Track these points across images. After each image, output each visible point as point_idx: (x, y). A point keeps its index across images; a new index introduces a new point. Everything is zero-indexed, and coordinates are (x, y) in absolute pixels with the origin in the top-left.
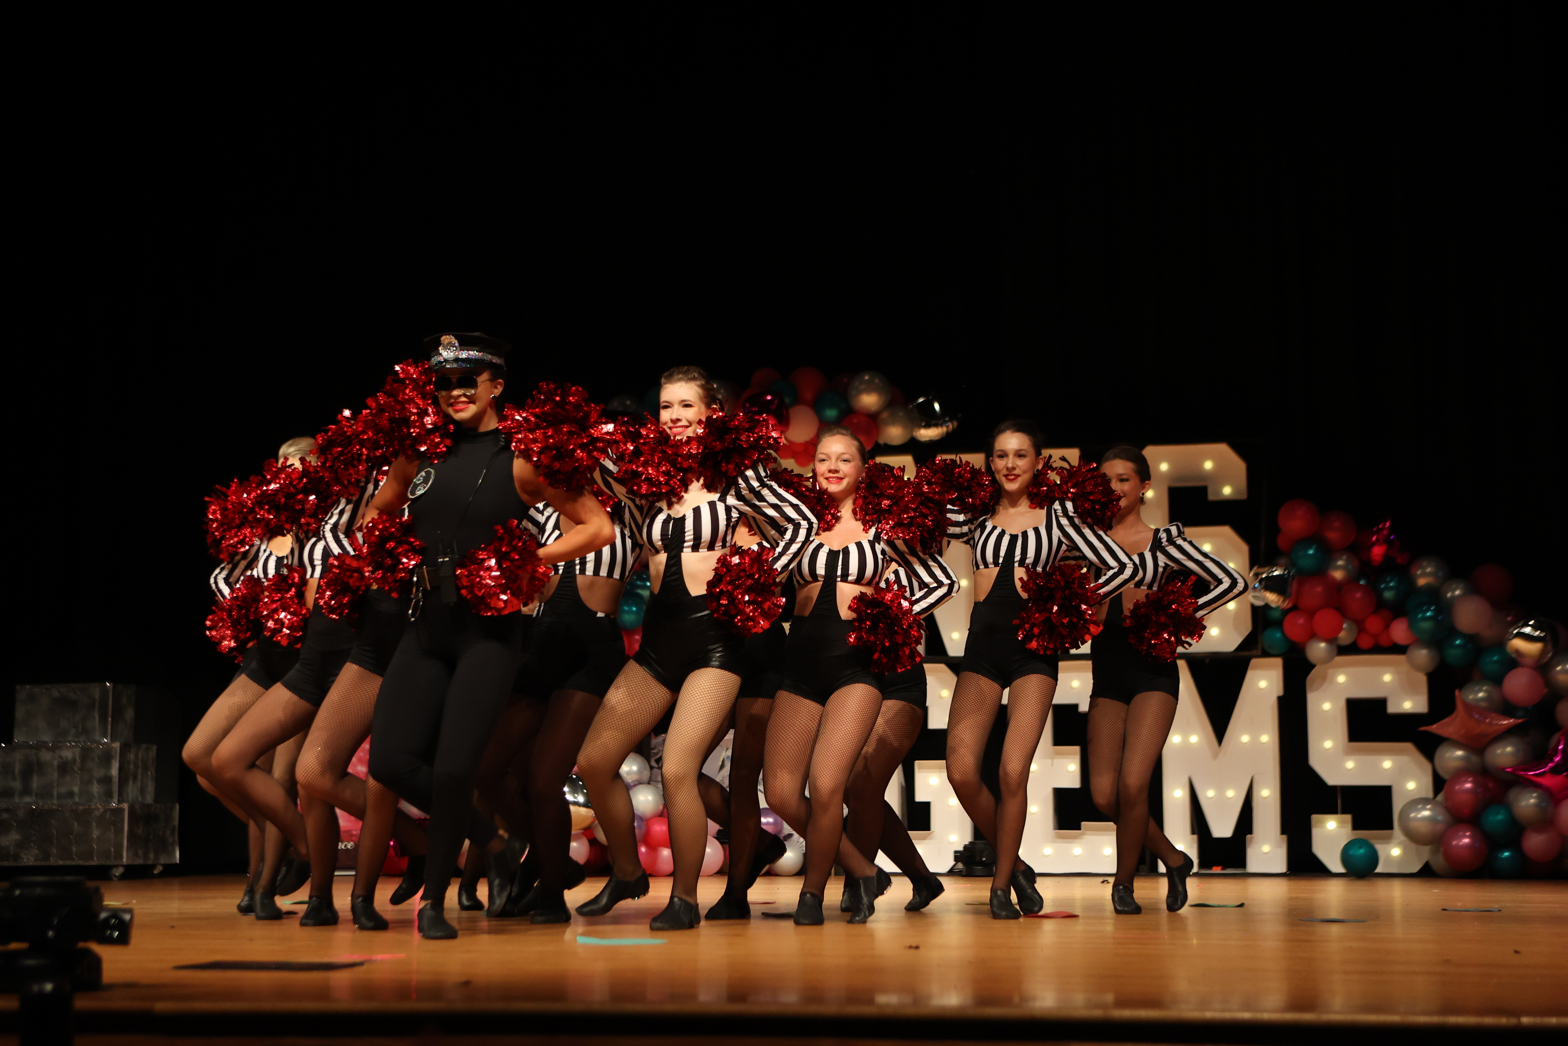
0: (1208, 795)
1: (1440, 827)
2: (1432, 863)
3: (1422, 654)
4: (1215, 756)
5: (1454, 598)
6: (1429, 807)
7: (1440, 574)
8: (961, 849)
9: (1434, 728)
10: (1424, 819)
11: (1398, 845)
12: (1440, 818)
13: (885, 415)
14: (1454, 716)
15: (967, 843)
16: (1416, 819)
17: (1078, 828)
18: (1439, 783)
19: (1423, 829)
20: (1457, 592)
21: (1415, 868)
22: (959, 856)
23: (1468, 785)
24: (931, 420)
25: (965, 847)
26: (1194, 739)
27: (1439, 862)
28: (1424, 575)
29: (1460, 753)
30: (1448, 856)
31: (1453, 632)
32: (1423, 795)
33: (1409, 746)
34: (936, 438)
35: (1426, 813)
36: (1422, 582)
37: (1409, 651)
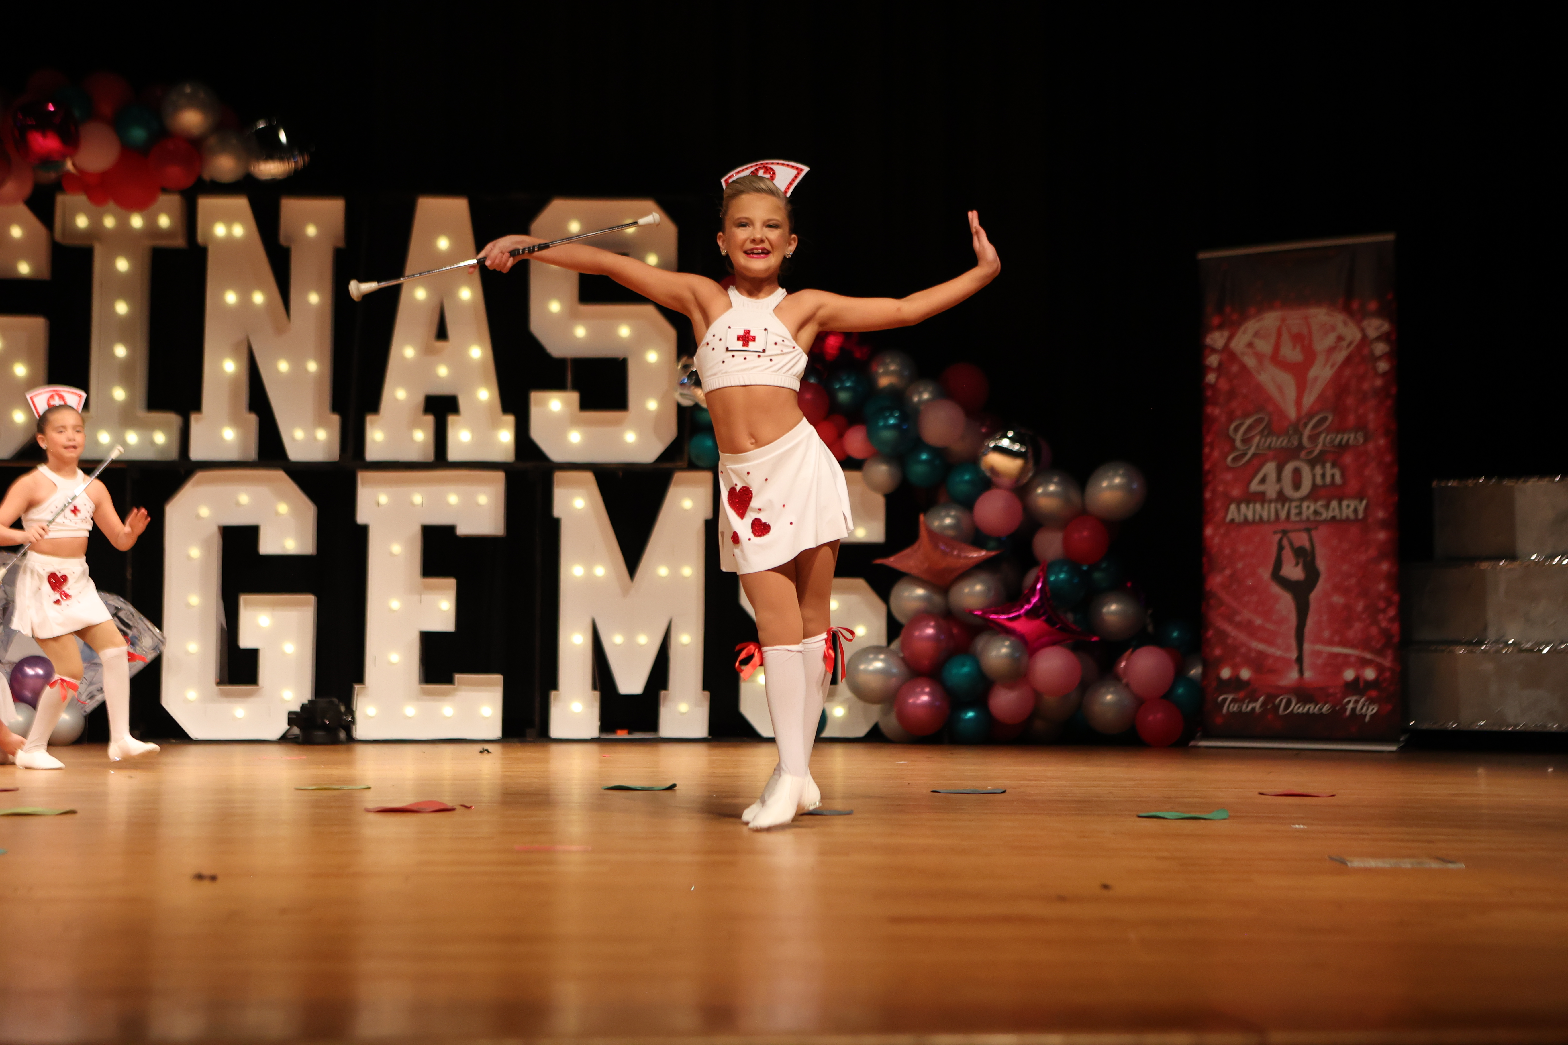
0: (613, 642)
1: (894, 682)
2: (882, 726)
3: (881, 471)
4: (625, 592)
5: (920, 402)
6: (882, 657)
7: (906, 373)
8: (297, 708)
9: (892, 561)
10: (877, 672)
11: (842, 703)
12: (895, 670)
13: (212, 141)
14: (915, 546)
15: (306, 702)
16: (866, 671)
17: (450, 681)
18: (894, 628)
19: (874, 683)
20: (926, 396)
21: (861, 732)
22: (293, 719)
23: (930, 631)
24: (273, 151)
25: (303, 707)
26: (600, 571)
27: (891, 724)
28: (887, 373)
29: (920, 592)
30: (902, 717)
31: (918, 443)
32: (874, 642)
33: (860, 583)
34: (281, 177)
35: (878, 665)
36: (884, 381)
37: (866, 466)
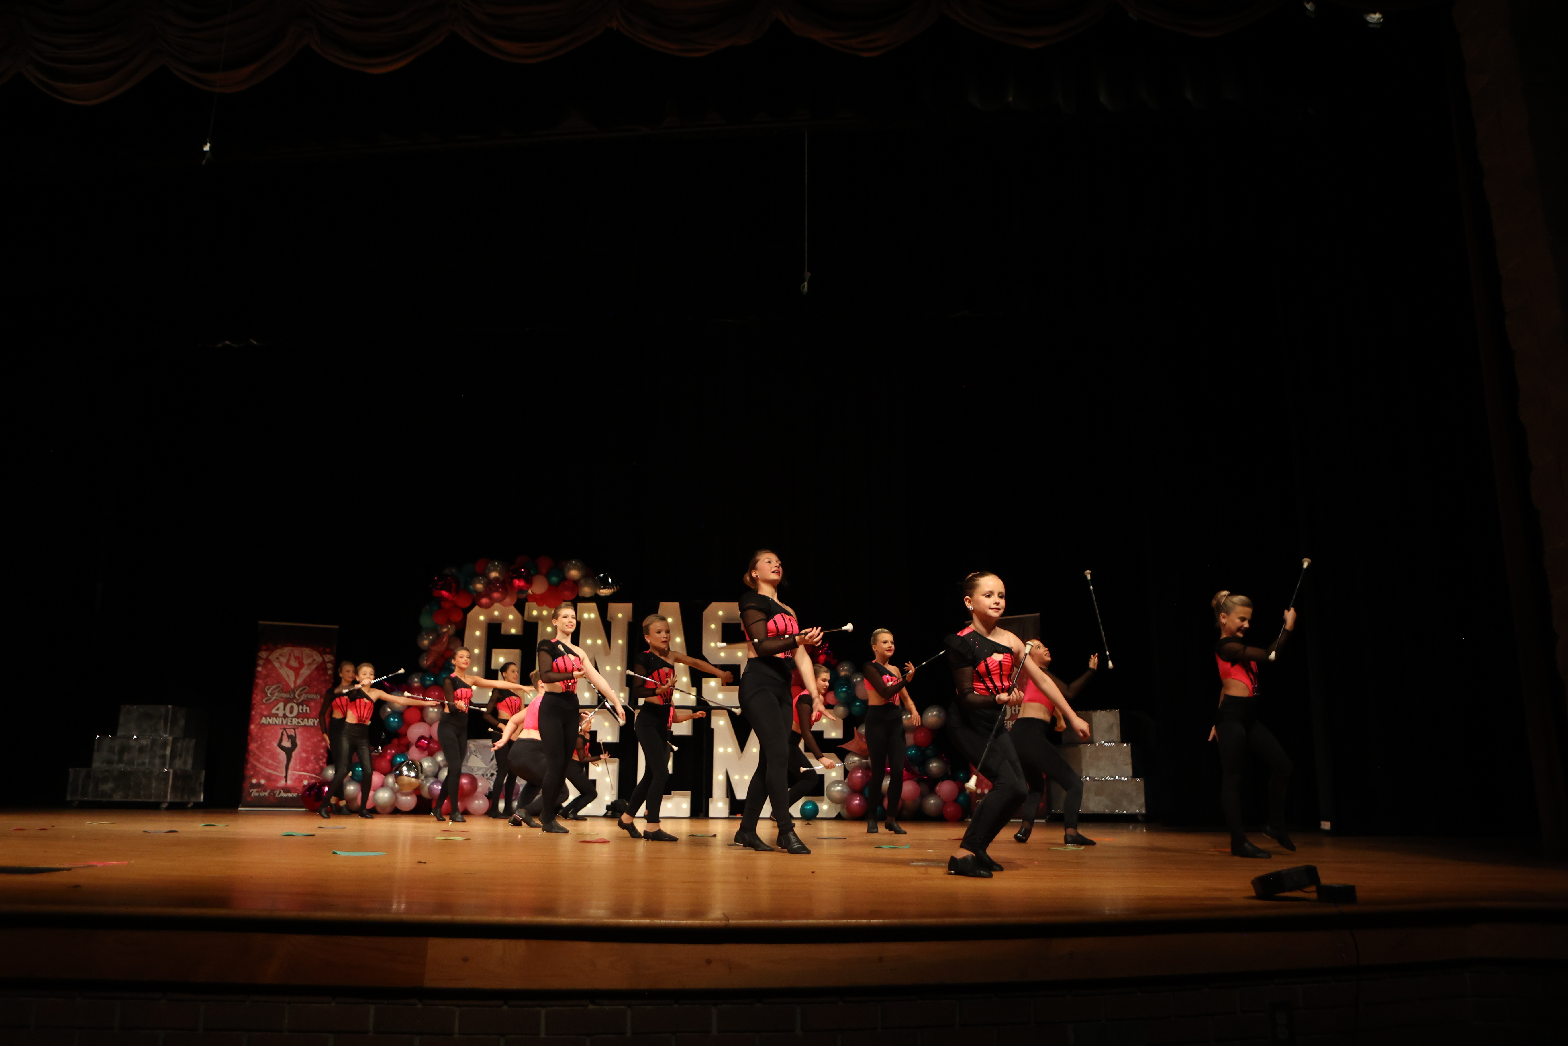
0: (735, 778)
1: (846, 795)
2: (842, 814)
3: (841, 709)
4: (740, 758)
5: (857, 681)
6: (840, 785)
7: (851, 670)
8: (609, 803)
9: (845, 746)
10: (838, 791)
11: (826, 804)
12: (845, 790)
13: (582, 582)
14: (854, 740)
15: (613, 801)
16: (834, 791)
17: (670, 794)
18: (846, 773)
19: (837, 796)
20: (859, 679)
21: (834, 816)
22: (608, 808)
23: (859, 774)
24: (606, 585)
25: (612, 803)
26: (730, 750)
27: (844, 813)
28: (844, 670)
29: (856, 758)
30: (848, 809)
31: (855, 698)
32: (839, 779)
33: (833, 754)
34: (608, 594)
35: (839, 788)
36: (843, 673)
37: (834, 708)
